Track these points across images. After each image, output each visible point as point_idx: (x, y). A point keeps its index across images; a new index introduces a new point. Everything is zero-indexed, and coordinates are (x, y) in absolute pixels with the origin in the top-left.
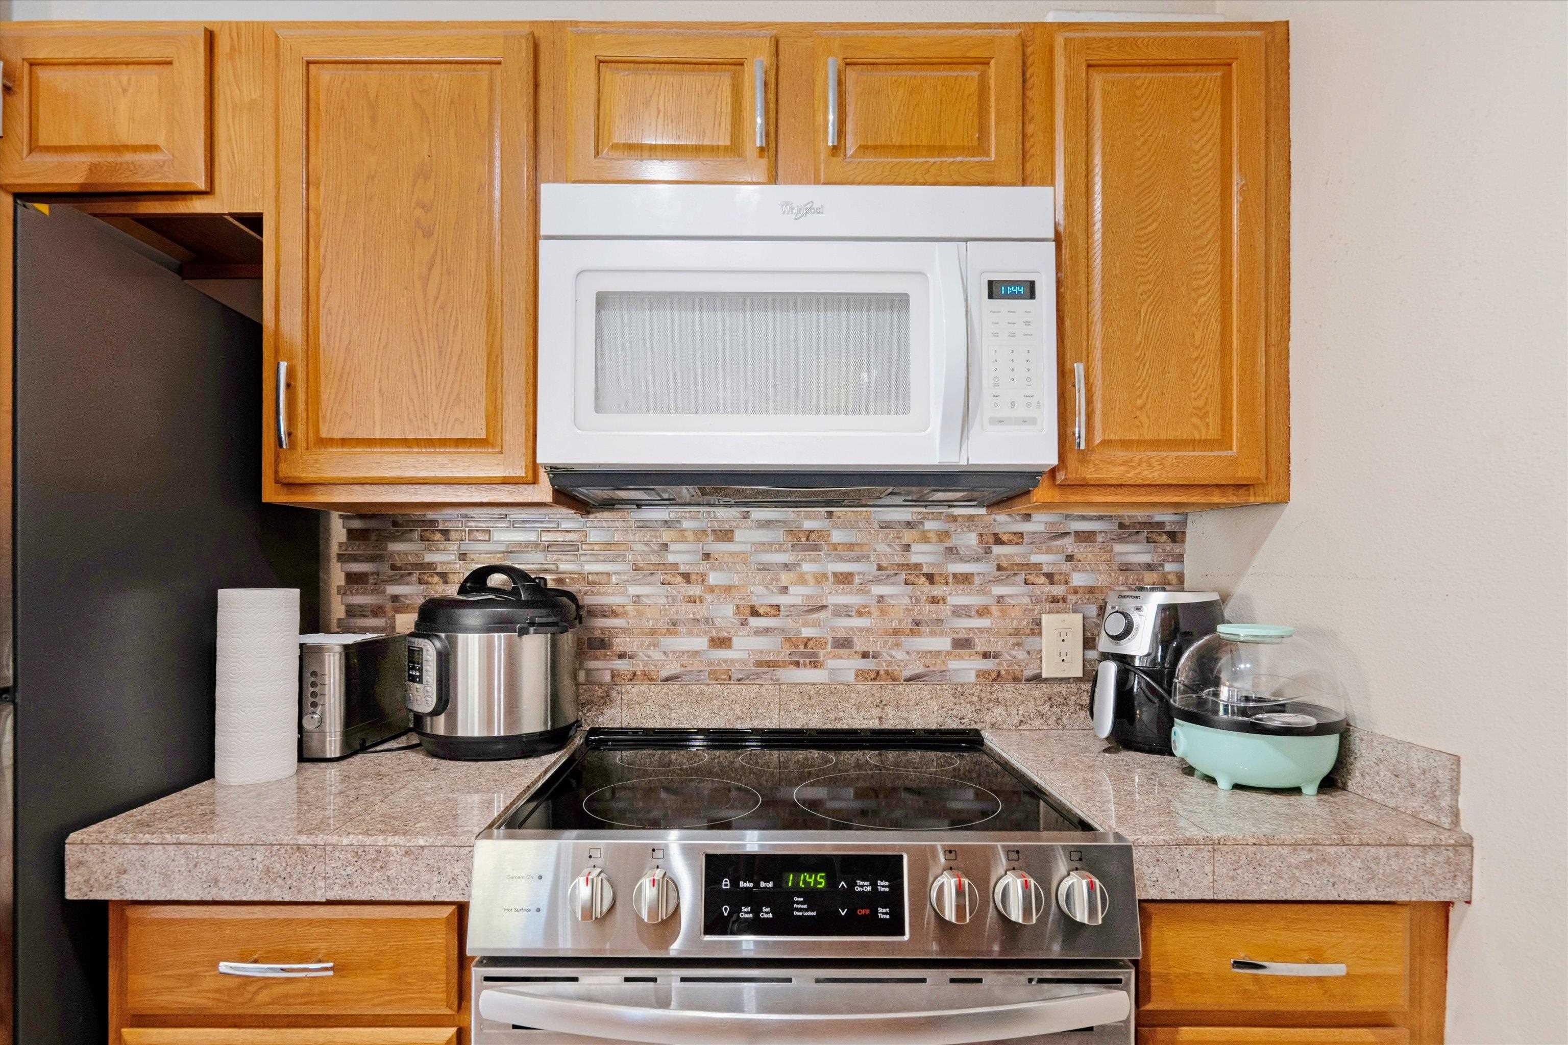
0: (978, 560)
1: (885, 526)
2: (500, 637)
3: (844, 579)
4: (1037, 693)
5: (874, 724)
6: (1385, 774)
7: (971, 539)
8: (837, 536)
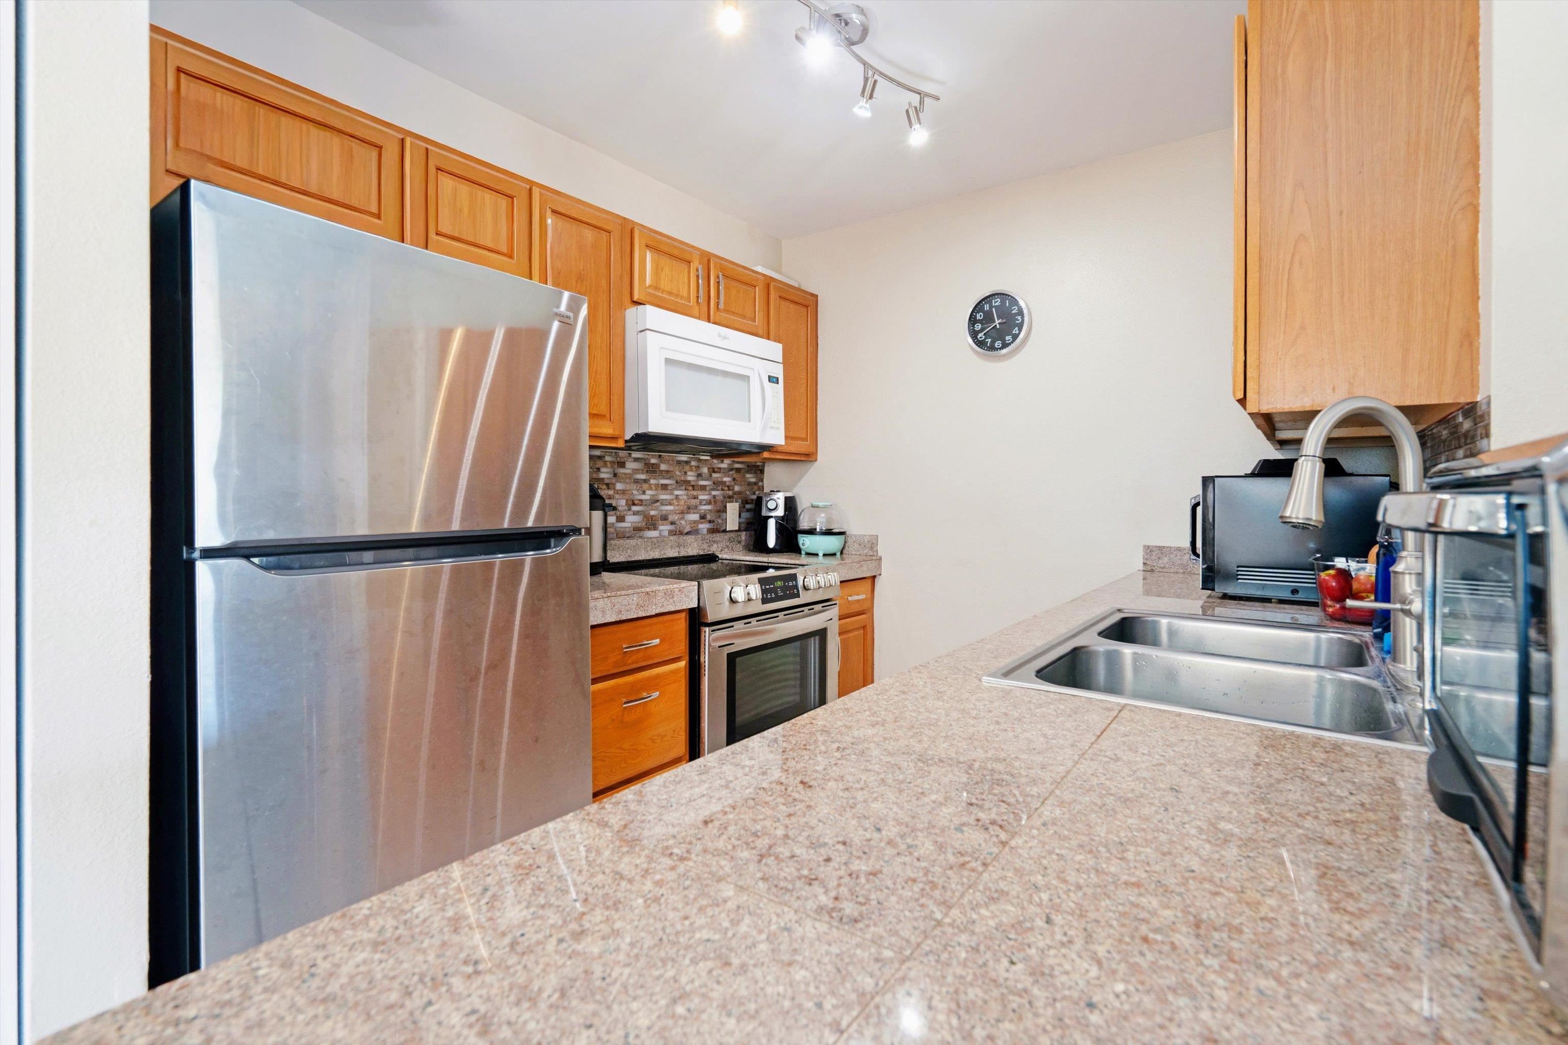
1: (679, 463)
3: (664, 487)
4: (726, 537)
5: (676, 555)
6: (856, 546)
7: (705, 470)
8: (663, 467)
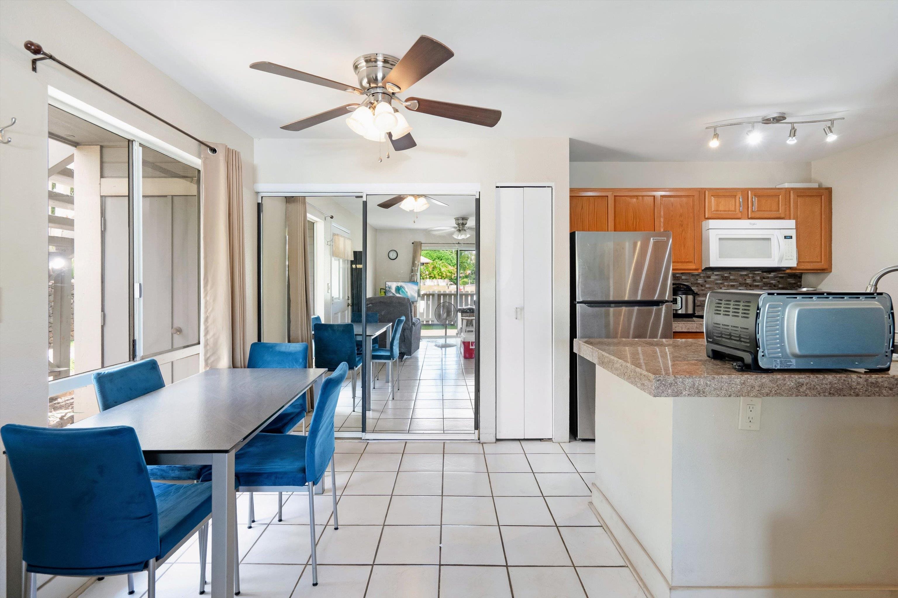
0: (760, 282)
1: (741, 275)
2: (684, 296)
7: (758, 278)
